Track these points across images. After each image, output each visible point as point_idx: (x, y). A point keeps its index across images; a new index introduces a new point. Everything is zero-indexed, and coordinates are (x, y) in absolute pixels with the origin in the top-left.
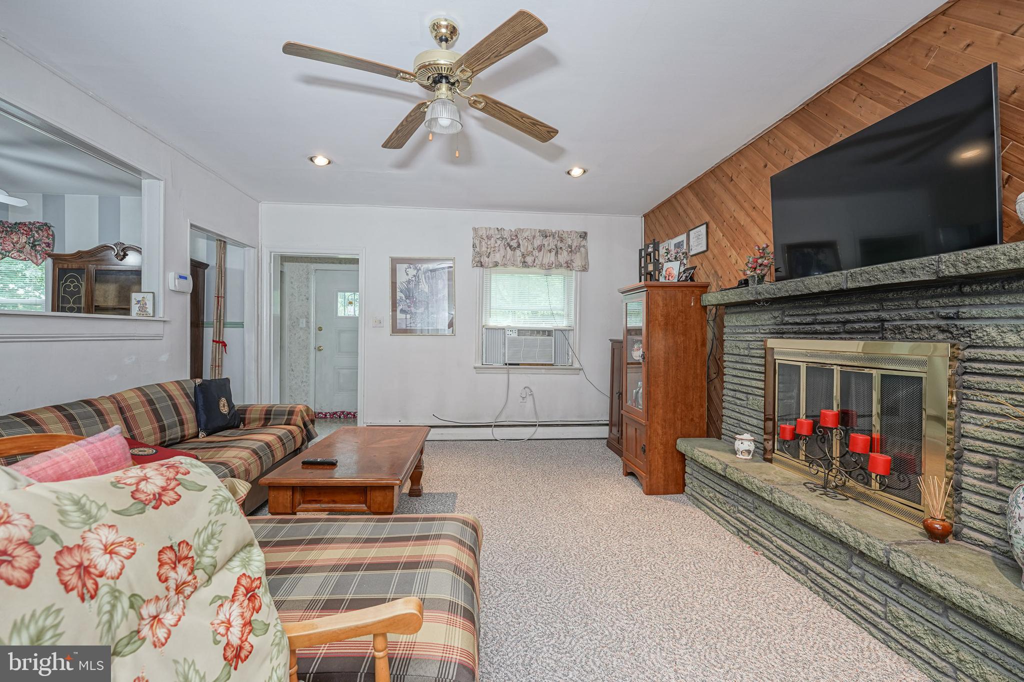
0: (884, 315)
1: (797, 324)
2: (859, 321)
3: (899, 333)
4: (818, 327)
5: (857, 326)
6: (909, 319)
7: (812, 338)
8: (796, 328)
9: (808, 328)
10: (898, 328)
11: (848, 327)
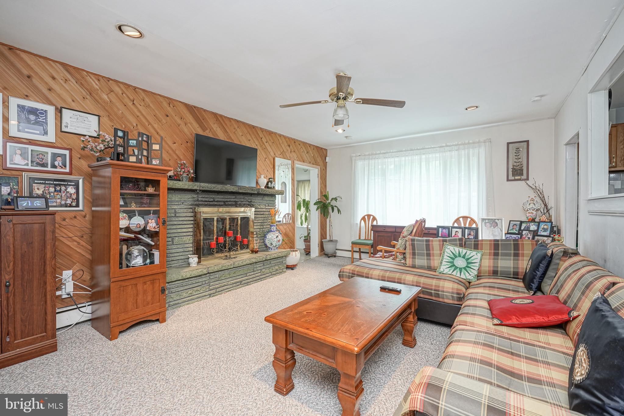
0: (237, 200)
1: (206, 201)
2: (230, 201)
3: (241, 206)
4: (216, 203)
5: (230, 203)
6: (242, 202)
7: (213, 207)
8: (206, 203)
9: (211, 203)
10: (240, 204)
11: (227, 203)
